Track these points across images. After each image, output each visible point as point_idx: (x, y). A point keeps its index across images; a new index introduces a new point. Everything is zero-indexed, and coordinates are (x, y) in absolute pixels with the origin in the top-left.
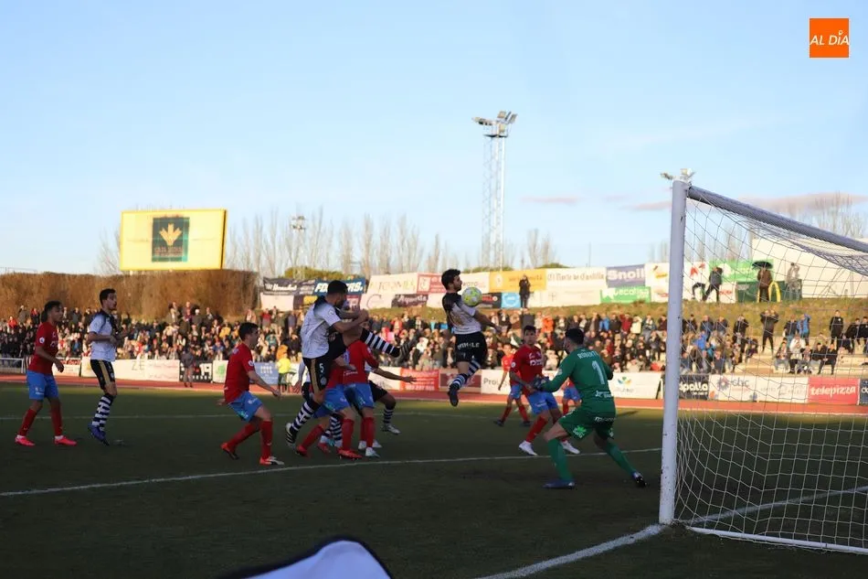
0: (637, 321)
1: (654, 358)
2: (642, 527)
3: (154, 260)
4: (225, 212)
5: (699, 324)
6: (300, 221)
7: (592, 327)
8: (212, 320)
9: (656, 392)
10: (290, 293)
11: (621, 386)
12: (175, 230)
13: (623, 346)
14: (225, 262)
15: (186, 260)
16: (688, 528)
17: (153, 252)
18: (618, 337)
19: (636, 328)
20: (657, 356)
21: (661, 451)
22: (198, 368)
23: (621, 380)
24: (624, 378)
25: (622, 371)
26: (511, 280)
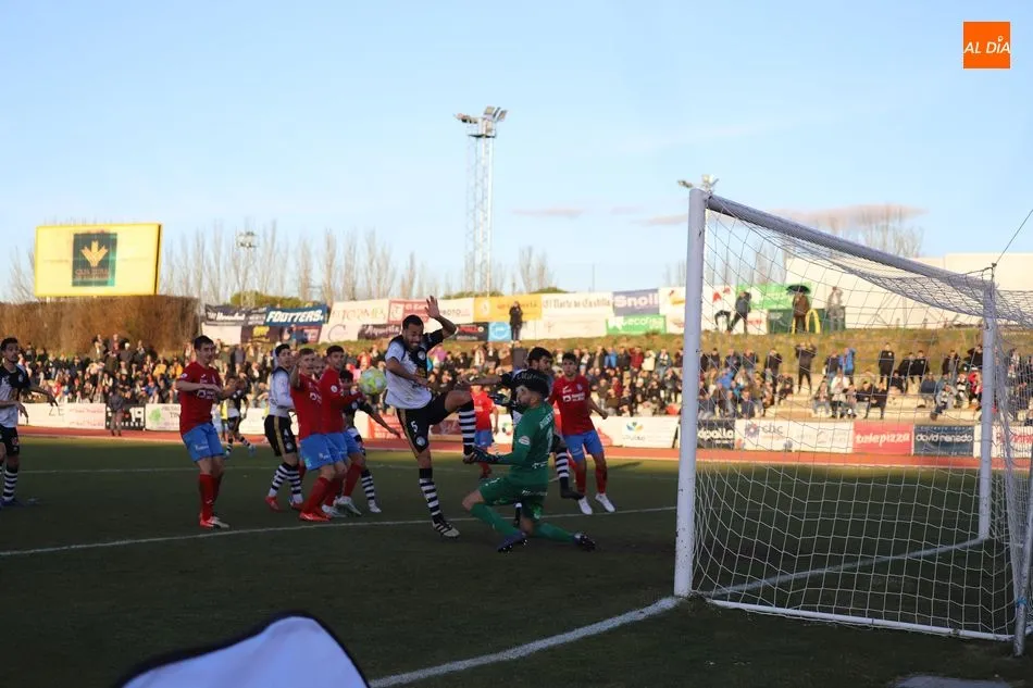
0: (650, 356)
1: (669, 399)
2: (654, 600)
3: (75, 284)
4: (160, 227)
5: (723, 359)
6: (249, 238)
7: (596, 363)
8: (144, 356)
9: (672, 439)
10: (236, 323)
11: (632, 433)
12: (100, 248)
13: (632, 386)
14: (160, 287)
15: (113, 285)
16: (709, 601)
17: (74, 275)
18: (627, 374)
19: (648, 364)
20: (673, 397)
21: (676, 510)
22: (128, 412)
23: (631, 425)
24: (634, 424)
25: (632, 414)
26: (500, 307)
